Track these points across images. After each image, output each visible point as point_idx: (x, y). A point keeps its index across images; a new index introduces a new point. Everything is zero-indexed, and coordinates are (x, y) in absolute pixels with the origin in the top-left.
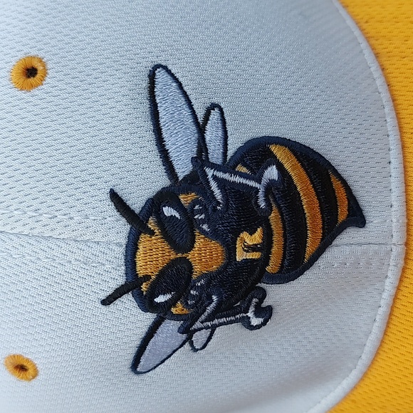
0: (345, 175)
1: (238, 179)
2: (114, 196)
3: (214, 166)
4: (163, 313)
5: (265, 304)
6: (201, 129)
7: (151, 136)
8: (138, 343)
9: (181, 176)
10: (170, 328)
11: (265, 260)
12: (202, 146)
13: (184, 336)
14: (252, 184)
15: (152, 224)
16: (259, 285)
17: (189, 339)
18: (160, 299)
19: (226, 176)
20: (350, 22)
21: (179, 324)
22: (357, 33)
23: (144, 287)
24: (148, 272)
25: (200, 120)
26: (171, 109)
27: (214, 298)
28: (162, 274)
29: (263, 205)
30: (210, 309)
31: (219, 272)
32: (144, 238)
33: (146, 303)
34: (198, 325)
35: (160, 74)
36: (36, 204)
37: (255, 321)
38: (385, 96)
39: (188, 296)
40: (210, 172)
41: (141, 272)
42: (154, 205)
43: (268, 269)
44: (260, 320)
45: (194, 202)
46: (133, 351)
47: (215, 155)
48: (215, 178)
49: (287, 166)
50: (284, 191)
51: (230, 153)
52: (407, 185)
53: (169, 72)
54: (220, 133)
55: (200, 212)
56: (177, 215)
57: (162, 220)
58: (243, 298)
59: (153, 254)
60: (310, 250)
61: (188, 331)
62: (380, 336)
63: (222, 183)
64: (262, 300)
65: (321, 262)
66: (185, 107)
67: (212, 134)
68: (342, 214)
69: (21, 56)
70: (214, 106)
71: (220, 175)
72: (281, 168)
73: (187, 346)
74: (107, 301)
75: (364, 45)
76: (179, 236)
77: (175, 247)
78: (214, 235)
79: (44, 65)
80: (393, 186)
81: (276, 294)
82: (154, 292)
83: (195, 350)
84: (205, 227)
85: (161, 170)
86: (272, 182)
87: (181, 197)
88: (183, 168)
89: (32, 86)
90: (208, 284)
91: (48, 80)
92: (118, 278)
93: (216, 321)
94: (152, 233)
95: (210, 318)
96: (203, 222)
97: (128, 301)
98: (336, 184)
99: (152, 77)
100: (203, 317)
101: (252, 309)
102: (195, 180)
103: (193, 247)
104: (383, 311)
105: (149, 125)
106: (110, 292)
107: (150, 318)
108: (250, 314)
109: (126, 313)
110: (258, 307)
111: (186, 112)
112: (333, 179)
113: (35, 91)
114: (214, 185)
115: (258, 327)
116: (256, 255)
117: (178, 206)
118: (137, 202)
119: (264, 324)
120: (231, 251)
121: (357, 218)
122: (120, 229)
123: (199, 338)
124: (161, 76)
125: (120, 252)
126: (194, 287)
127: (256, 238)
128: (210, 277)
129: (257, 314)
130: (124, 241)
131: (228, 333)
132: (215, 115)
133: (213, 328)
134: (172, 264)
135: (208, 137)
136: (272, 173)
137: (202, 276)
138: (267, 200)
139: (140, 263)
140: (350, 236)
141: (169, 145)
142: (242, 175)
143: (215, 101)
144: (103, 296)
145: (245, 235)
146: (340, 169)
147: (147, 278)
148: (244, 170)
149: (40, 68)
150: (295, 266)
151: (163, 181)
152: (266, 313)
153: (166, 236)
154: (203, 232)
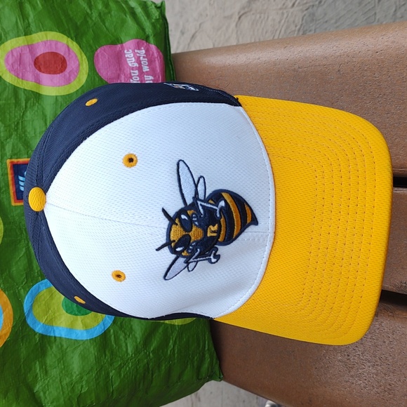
0: (250, 205)
1: (209, 206)
2: (164, 211)
3: (201, 200)
4: (179, 255)
5: (217, 254)
6: (196, 186)
7: (178, 188)
8: (168, 266)
9: (188, 204)
10: (181, 260)
11: (218, 237)
12: (196, 193)
13: (186, 265)
14: (215, 207)
15: (177, 221)
16: (216, 246)
17: (187, 266)
18: (178, 249)
19: (205, 204)
20: (259, 139)
21: (184, 259)
22: (261, 143)
23: (173, 244)
24: (175, 239)
25: (196, 182)
26: (185, 178)
27: (199, 250)
28: (180, 240)
29: (218, 215)
30: (196, 254)
31: (201, 240)
32: (174, 226)
33: (173, 251)
34: (191, 260)
35: (181, 163)
36: (133, 212)
37: (213, 260)
38: (270, 172)
39: (189, 249)
40: (199, 203)
41: (172, 239)
42: (178, 214)
43: (219, 240)
44: (215, 260)
45: (193, 214)
46: (166, 270)
47: (201, 196)
48: (201, 205)
49: (228, 201)
50: (226, 211)
51: (207, 195)
52: (276, 209)
53: (185, 163)
54: (203, 188)
55: (195, 217)
56: (186, 218)
57: (181, 220)
58: (209, 251)
59: (177, 233)
60: (235, 233)
61: (187, 263)
62: (264, 270)
63: (203, 207)
64: (216, 252)
65: (240, 238)
66: (191, 177)
67: (201, 188)
68: (249, 220)
69: (127, 153)
70: (201, 177)
71: (203, 204)
72: (226, 202)
73: (186, 269)
74: (158, 250)
75: (263, 149)
76: (186, 226)
77: (185, 230)
78: (200, 226)
79: (136, 158)
80: (270, 210)
81: (222, 250)
82: (176, 246)
83: (189, 271)
84: (196, 223)
85: (181, 201)
86: (222, 207)
87: (188, 212)
88: (189, 201)
89: (132, 166)
90: (196, 244)
91: (138, 164)
92: (164, 241)
93: (198, 259)
94: (177, 224)
95: (196, 258)
96: (196, 221)
97: (166, 249)
98: (247, 208)
99: (178, 164)
100: (194, 257)
101: (212, 255)
102: (194, 205)
103: (191, 230)
104: (265, 260)
105: (177, 184)
106: (160, 246)
107: (174, 256)
108: (212, 257)
109: (165, 254)
110: (215, 254)
111: (191, 179)
112: (246, 206)
113: (133, 168)
114: (200, 208)
115: (214, 263)
116: (215, 235)
117: (187, 215)
118: (172, 214)
119: (217, 261)
120: (206, 233)
121: (255, 221)
122: (166, 222)
123: (191, 266)
124: (181, 164)
125: (164, 231)
126: (191, 246)
127: (216, 228)
128: (197, 242)
129: (214, 258)
130: (166, 227)
131: (203, 264)
132: (202, 180)
133: (197, 262)
134: (184, 236)
135: (199, 189)
136: (222, 204)
137: (194, 241)
138: (220, 214)
139: (172, 235)
140: (252, 229)
141: (184, 192)
142: (211, 204)
143: (202, 175)
144: (157, 247)
145: (211, 227)
146: (249, 203)
147: (174, 241)
148: (212, 202)
149: (135, 159)
150: (229, 239)
151: (181, 205)
152: (217, 257)
153: (182, 226)
154: (195, 225)
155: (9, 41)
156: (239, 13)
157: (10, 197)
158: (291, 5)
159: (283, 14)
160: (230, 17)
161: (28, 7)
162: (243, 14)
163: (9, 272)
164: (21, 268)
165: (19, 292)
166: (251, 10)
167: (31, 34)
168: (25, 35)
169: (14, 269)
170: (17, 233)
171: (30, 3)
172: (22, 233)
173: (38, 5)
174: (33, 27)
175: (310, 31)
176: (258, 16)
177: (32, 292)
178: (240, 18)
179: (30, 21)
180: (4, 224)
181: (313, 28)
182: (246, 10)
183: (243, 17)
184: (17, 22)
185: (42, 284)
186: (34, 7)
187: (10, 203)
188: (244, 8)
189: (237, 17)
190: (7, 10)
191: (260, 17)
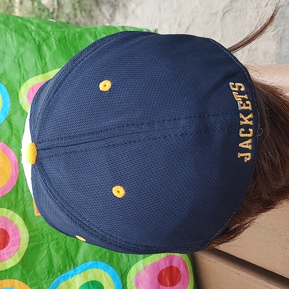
155: (30, 80)
156: (223, 10)
157: (33, 209)
158: (264, 5)
159: (258, 12)
160: (216, 14)
161: (45, 48)
162: (226, 12)
163: (34, 271)
164: (44, 267)
165: (42, 287)
166: (232, 9)
167: (47, 72)
168: (43, 73)
169: (38, 268)
170: (40, 238)
171: (47, 44)
172: (44, 238)
173: (53, 46)
174: (49, 65)
175: (281, 26)
176: (238, 13)
177: (53, 285)
178: (224, 14)
179: (47, 60)
180: (29, 232)
181: (283, 24)
182: (229, 8)
183: (226, 14)
184: (36, 63)
185: (61, 277)
186: (50, 48)
187: (34, 213)
188: (227, 7)
189: (222, 14)
190: (28, 54)
191: (240, 14)
